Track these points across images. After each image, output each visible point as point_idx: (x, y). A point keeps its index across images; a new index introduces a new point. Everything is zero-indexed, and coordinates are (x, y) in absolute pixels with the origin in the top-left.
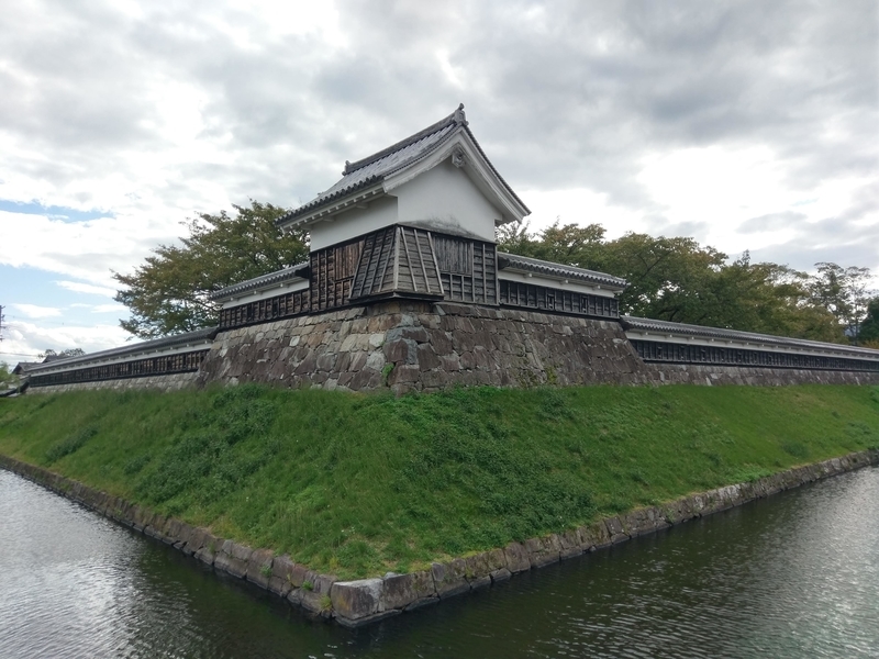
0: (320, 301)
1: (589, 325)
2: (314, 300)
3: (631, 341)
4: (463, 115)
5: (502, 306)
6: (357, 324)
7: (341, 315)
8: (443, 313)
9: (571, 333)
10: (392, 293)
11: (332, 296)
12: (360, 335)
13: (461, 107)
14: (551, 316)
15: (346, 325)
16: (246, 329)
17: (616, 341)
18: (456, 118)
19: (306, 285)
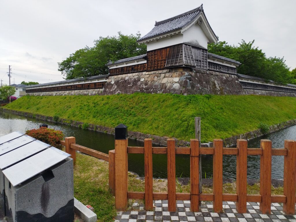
0: (151, 67)
1: (229, 76)
2: (148, 67)
3: (240, 82)
4: (202, 7)
5: (209, 70)
6: (167, 75)
7: (160, 72)
8: (195, 72)
9: (225, 79)
10: (182, 65)
11: (156, 65)
12: (169, 78)
13: (202, 5)
14: (220, 73)
15: (163, 75)
16: (121, 75)
17: (236, 81)
18: (200, 8)
19: (145, 62)
